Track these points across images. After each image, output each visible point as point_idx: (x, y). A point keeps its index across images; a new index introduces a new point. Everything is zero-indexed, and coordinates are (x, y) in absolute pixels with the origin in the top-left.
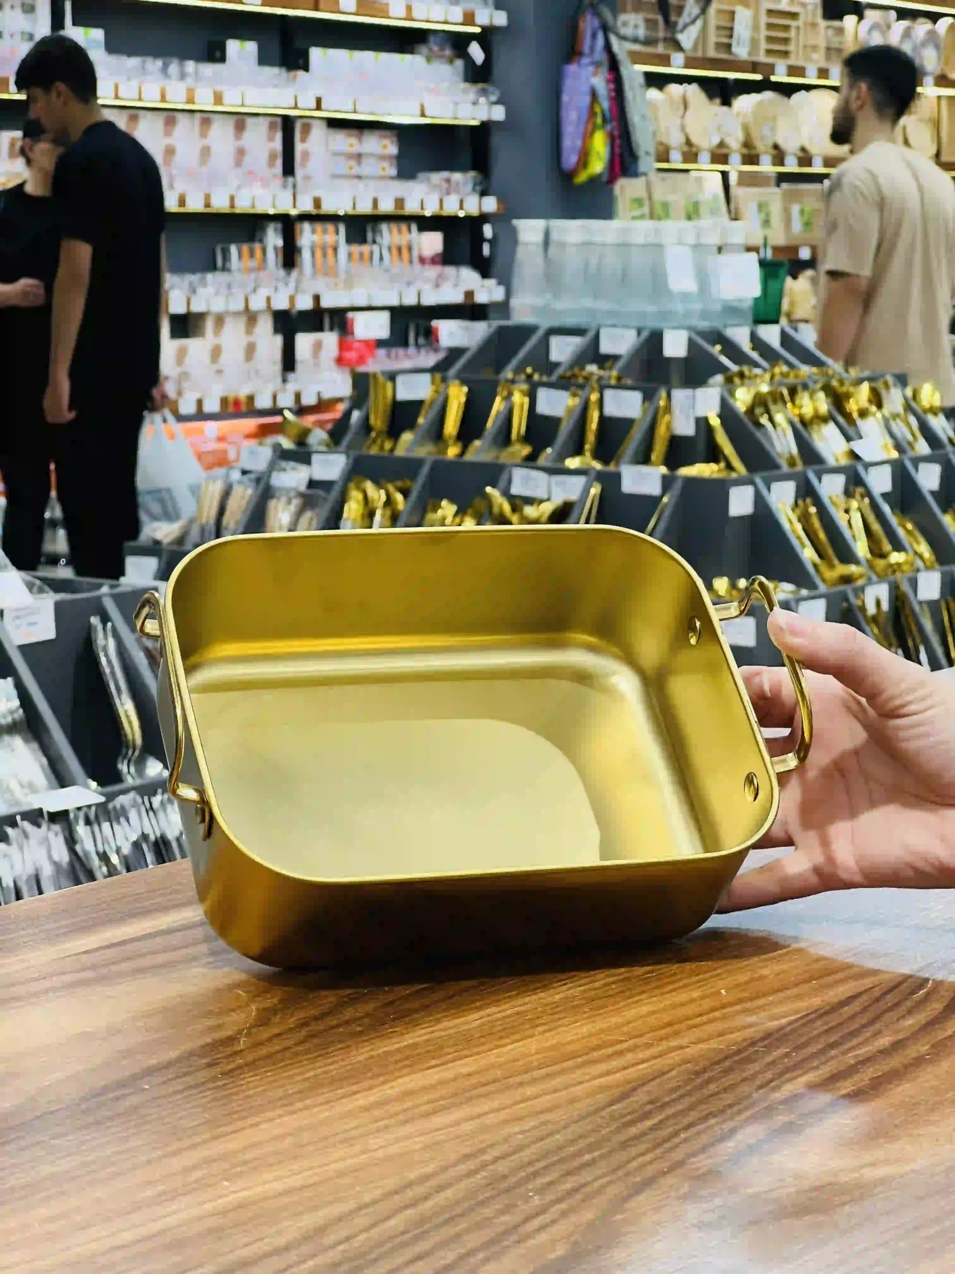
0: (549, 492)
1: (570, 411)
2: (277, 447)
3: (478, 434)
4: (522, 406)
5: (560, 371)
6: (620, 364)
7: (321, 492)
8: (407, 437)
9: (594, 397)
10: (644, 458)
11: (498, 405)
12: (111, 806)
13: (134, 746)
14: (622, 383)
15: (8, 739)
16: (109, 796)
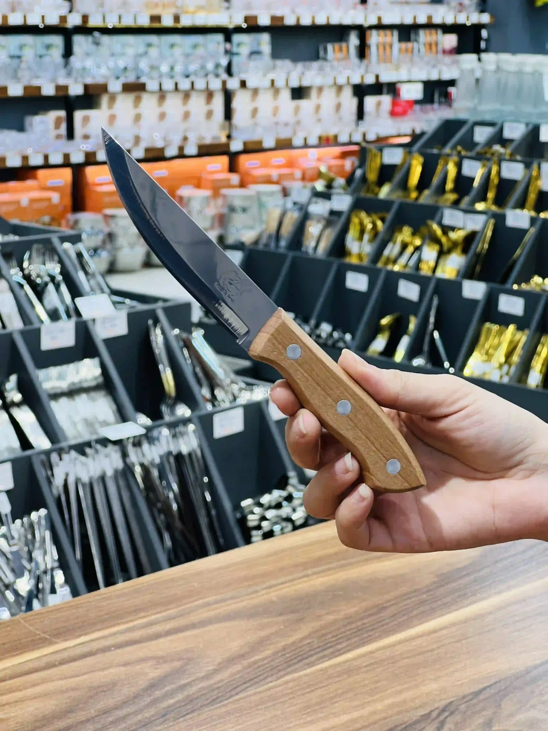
0: (464, 224)
1: (480, 174)
2: (314, 188)
3: (428, 186)
4: (453, 171)
5: (478, 149)
6: (514, 145)
8: (386, 187)
9: (495, 167)
11: (439, 170)
12: (150, 435)
13: (170, 397)
14: (513, 158)
15: (93, 394)
16: (149, 429)
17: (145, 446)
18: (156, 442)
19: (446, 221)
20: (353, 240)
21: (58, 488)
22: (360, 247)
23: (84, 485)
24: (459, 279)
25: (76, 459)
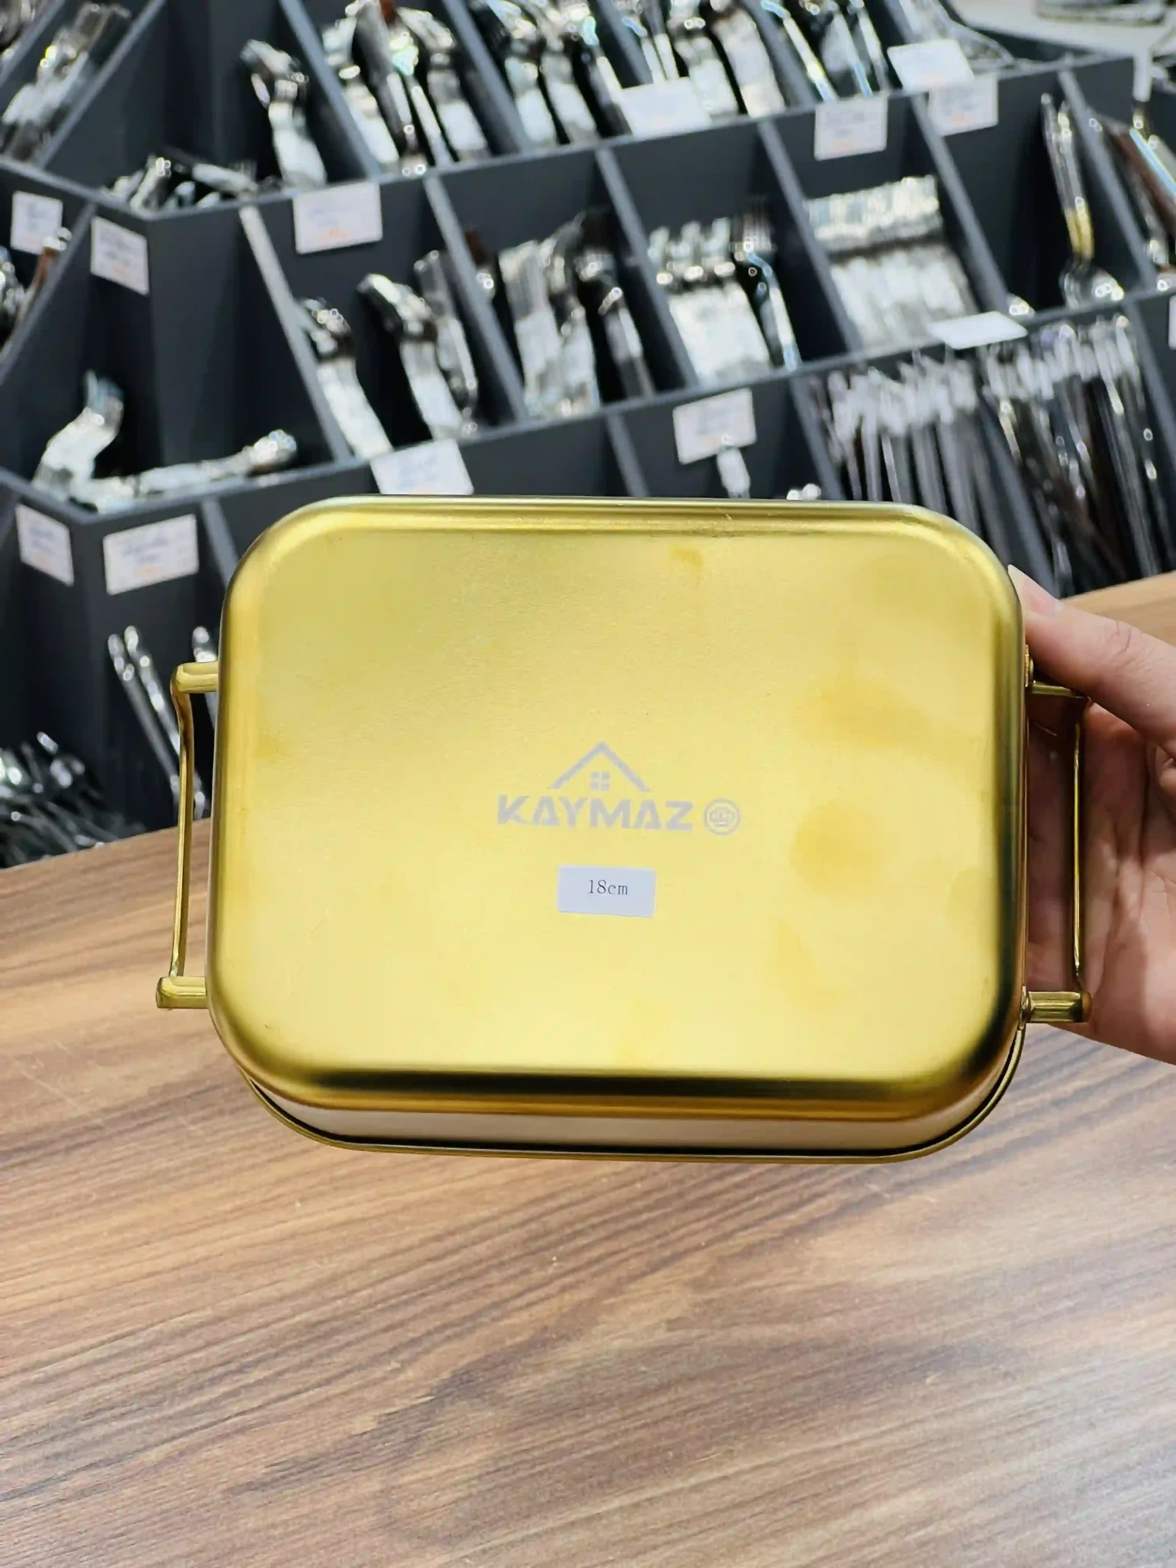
12: (1034, 339)
13: (1081, 259)
15: (920, 253)
16: (1033, 328)
17: (1024, 362)
18: (1047, 355)
21: (841, 445)
23: (894, 441)
25: (879, 387)
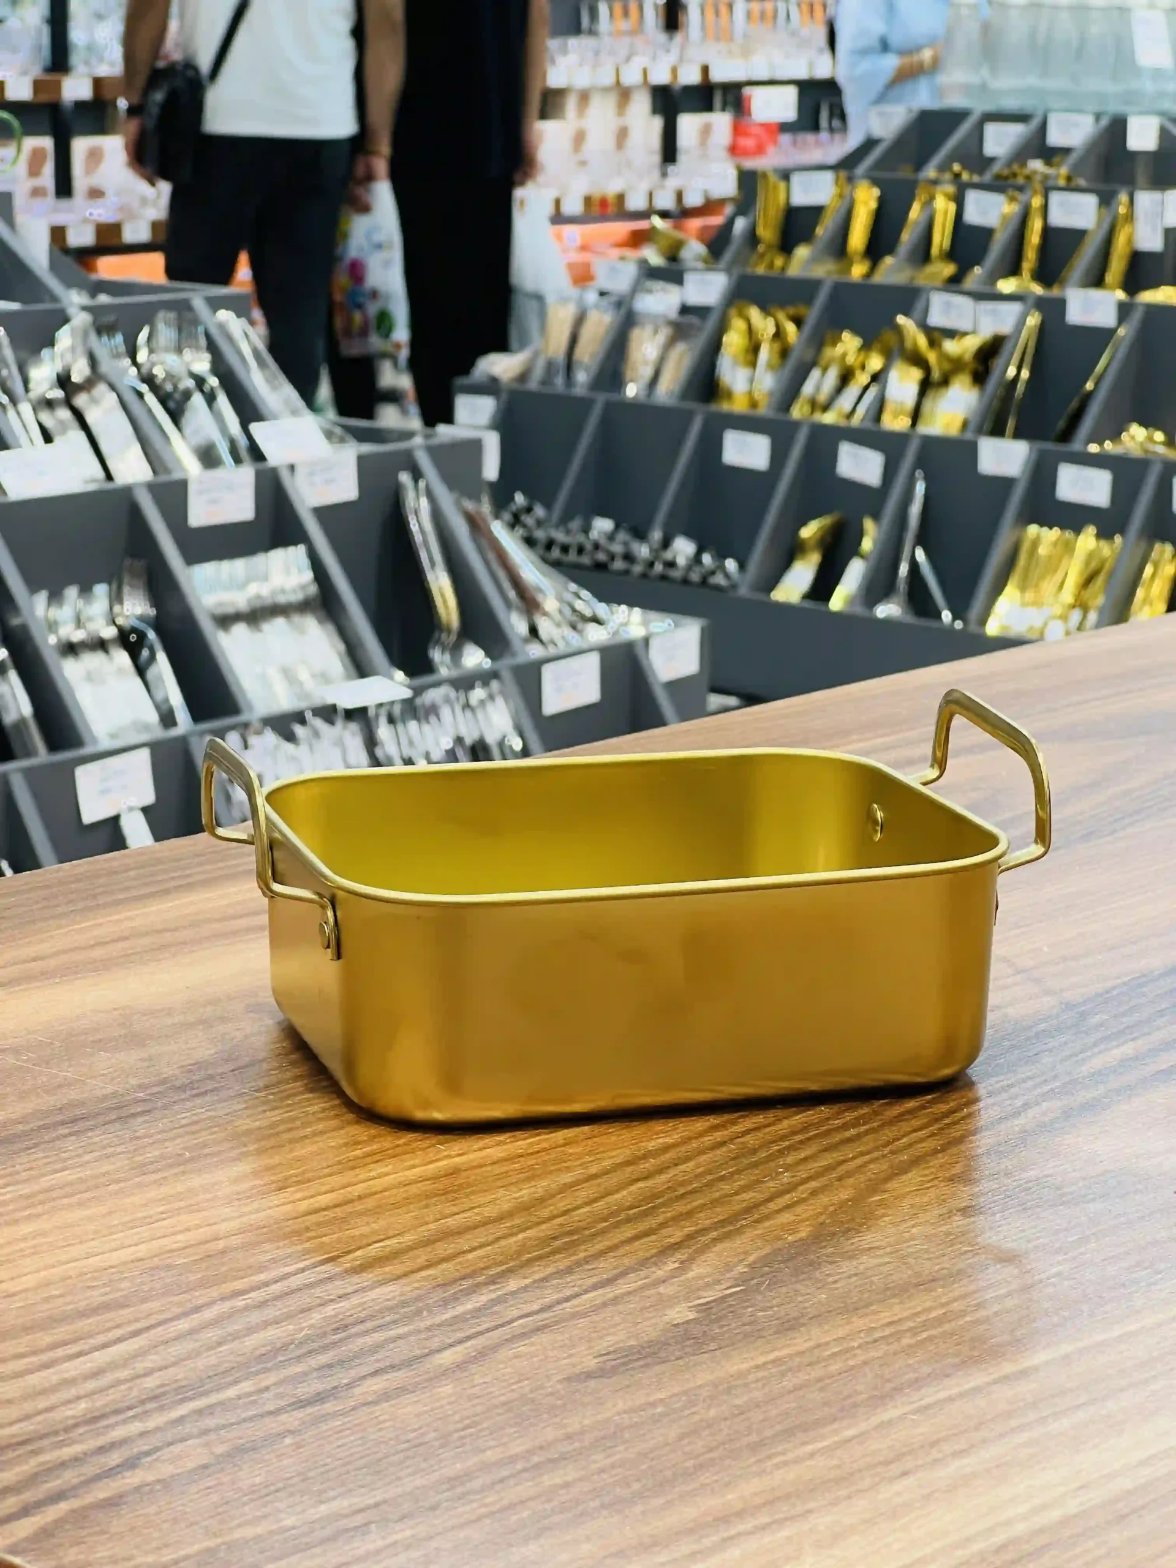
0: (975, 322)
1: (1005, 218)
2: (643, 263)
3: (891, 250)
4: (946, 213)
5: (996, 168)
6: (1073, 158)
7: (694, 320)
8: (802, 252)
9: (1037, 202)
10: (1097, 280)
11: (915, 212)
12: (418, 701)
13: (449, 631)
14: (1073, 184)
15: (297, 618)
16: (418, 691)
17: (413, 725)
18: (433, 719)
19: (936, 319)
20: (735, 363)
22: (751, 381)
24: (969, 436)
25: (276, 747)
